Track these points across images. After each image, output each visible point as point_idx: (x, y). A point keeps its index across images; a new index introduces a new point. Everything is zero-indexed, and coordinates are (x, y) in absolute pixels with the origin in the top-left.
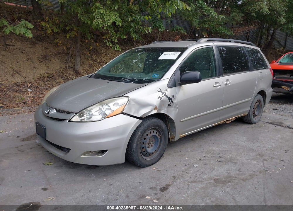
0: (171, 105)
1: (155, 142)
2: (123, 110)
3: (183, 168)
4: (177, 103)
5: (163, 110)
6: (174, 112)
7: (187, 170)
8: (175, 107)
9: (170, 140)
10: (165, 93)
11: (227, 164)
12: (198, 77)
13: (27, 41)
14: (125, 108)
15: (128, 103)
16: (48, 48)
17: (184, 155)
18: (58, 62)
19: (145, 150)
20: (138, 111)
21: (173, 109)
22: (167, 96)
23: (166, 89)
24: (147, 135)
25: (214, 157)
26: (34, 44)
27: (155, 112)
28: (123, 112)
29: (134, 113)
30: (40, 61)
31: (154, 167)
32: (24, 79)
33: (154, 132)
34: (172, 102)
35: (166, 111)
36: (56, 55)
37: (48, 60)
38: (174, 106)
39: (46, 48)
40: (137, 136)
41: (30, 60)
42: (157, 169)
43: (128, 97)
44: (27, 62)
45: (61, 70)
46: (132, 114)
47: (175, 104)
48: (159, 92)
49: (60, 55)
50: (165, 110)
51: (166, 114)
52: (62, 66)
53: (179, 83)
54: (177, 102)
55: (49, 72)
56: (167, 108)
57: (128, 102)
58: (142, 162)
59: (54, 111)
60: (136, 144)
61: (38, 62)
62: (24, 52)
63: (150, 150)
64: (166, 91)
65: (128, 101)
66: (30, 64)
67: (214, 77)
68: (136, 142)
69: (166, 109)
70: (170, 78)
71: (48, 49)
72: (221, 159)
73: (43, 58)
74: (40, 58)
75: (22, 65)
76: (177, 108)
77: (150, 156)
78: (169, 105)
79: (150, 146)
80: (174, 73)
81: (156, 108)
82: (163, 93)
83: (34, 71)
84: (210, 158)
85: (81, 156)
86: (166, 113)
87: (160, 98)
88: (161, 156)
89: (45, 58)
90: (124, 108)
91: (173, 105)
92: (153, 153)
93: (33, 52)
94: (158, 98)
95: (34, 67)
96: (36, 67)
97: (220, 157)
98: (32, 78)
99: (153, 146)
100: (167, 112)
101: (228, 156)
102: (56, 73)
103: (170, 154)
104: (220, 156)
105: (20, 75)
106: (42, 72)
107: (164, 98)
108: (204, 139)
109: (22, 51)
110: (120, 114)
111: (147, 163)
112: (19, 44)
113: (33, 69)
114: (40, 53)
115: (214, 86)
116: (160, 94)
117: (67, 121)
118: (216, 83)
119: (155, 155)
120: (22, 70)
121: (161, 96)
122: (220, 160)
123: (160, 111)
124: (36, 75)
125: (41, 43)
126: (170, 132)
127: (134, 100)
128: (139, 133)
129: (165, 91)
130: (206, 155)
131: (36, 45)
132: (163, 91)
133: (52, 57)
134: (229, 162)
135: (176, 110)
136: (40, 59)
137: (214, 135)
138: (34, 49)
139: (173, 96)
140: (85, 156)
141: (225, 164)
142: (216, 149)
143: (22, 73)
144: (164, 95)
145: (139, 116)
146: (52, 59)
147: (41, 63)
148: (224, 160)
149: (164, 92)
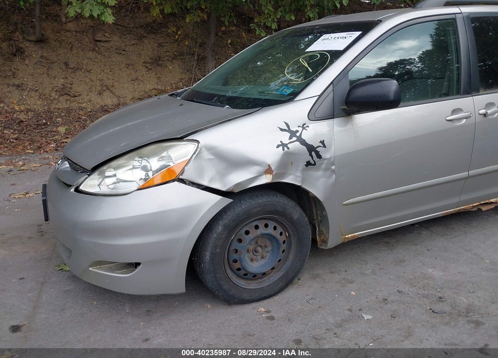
0: (315, 164)
1: (272, 250)
2: (182, 172)
3: (331, 320)
4: (332, 159)
5: (292, 177)
6: (322, 180)
7: (339, 326)
8: (327, 169)
9: (319, 243)
10: (298, 134)
11: (453, 323)
12: (392, 96)
13: (129, 34)
14: (186, 168)
15: (194, 156)
16: (164, 44)
17: (352, 282)
18: (178, 70)
19: (240, 267)
20: (222, 175)
21: (320, 173)
22: (303, 142)
23: (304, 124)
24: (247, 233)
25: (426, 296)
26: (141, 38)
27: (266, 179)
28: (181, 177)
29: (211, 181)
30: (147, 67)
31: (261, 307)
32: (117, 99)
33: (266, 226)
34: (319, 157)
35: (300, 179)
36: (175, 58)
37: (161, 65)
38: (323, 166)
39: (160, 45)
40: (215, 235)
41: (131, 67)
42: (267, 312)
43: (198, 142)
44: (125, 70)
45: (181, 84)
46: (205, 183)
47: (326, 161)
48: (282, 130)
49: (182, 57)
50: (299, 176)
51: (299, 187)
52: (183, 76)
53: (344, 109)
54: (334, 157)
55: (159, 87)
56: (303, 170)
57: (194, 153)
58: (231, 293)
59: (65, 164)
60: (211, 253)
61: (144, 69)
62: (123, 52)
63: (254, 266)
64: (304, 128)
65: (196, 150)
66: (130, 73)
67: (453, 95)
68: (209, 249)
69: (299, 174)
70: (320, 96)
71: (162, 46)
72: (441, 304)
73: (152, 63)
74: (147, 63)
75: (117, 75)
76: (333, 171)
77: (254, 279)
78: (308, 164)
79: (259, 257)
80: (332, 83)
81: (269, 171)
82: (293, 134)
83: (136, 86)
84: (412, 298)
85: (90, 269)
86: (299, 184)
87: (283, 145)
88: (287, 282)
89: (156, 62)
90: (184, 167)
91: (322, 164)
92: (264, 274)
93: (137, 53)
94: (278, 146)
95: (137, 79)
96: (139, 78)
97: (440, 298)
98: (131, 97)
99: (267, 258)
100: (303, 180)
101: (463, 300)
102: (172, 89)
103: (318, 276)
104: (440, 295)
105: (112, 92)
106: (148, 87)
107: (295, 146)
108: (416, 245)
109: (120, 51)
110: (174, 181)
111: (246, 296)
112: (116, 38)
113: (133, 82)
114: (150, 53)
115: (447, 119)
116: (285, 137)
117: (72, 190)
118: (455, 111)
119: (271, 279)
120: (116, 84)
121: (286, 141)
122: (437, 307)
123: (283, 179)
124: (137, 93)
125: (153, 36)
126: (319, 225)
127: (211, 150)
128: (219, 228)
129: (300, 129)
130: (406, 289)
131: (144, 39)
132: (294, 130)
133: (168, 60)
134: (460, 319)
135: (330, 177)
136: (148, 65)
137: (447, 235)
138: (141, 47)
139: (322, 142)
140: (98, 269)
141: (447, 324)
142: (437, 273)
143: (116, 89)
144: (294, 139)
145: (224, 189)
146: (168, 64)
147: (148, 71)
148: (447, 308)
149: (297, 131)
